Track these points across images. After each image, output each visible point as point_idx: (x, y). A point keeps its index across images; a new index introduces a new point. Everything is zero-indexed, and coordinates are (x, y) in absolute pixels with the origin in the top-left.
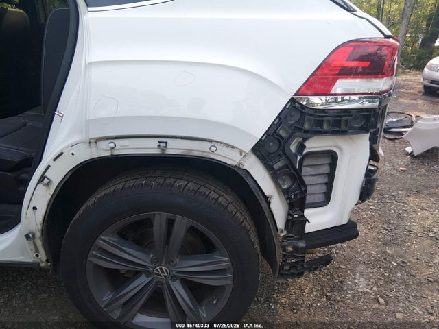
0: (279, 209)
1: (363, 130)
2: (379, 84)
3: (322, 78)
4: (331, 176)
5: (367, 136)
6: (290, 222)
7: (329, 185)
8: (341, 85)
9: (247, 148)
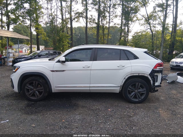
0: (152, 82)
1: (160, 72)
2: (162, 67)
3: (156, 67)
4: (157, 78)
5: (161, 73)
6: (153, 84)
7: (157, 79)
8: (158, 68)
9: (148, 74)
